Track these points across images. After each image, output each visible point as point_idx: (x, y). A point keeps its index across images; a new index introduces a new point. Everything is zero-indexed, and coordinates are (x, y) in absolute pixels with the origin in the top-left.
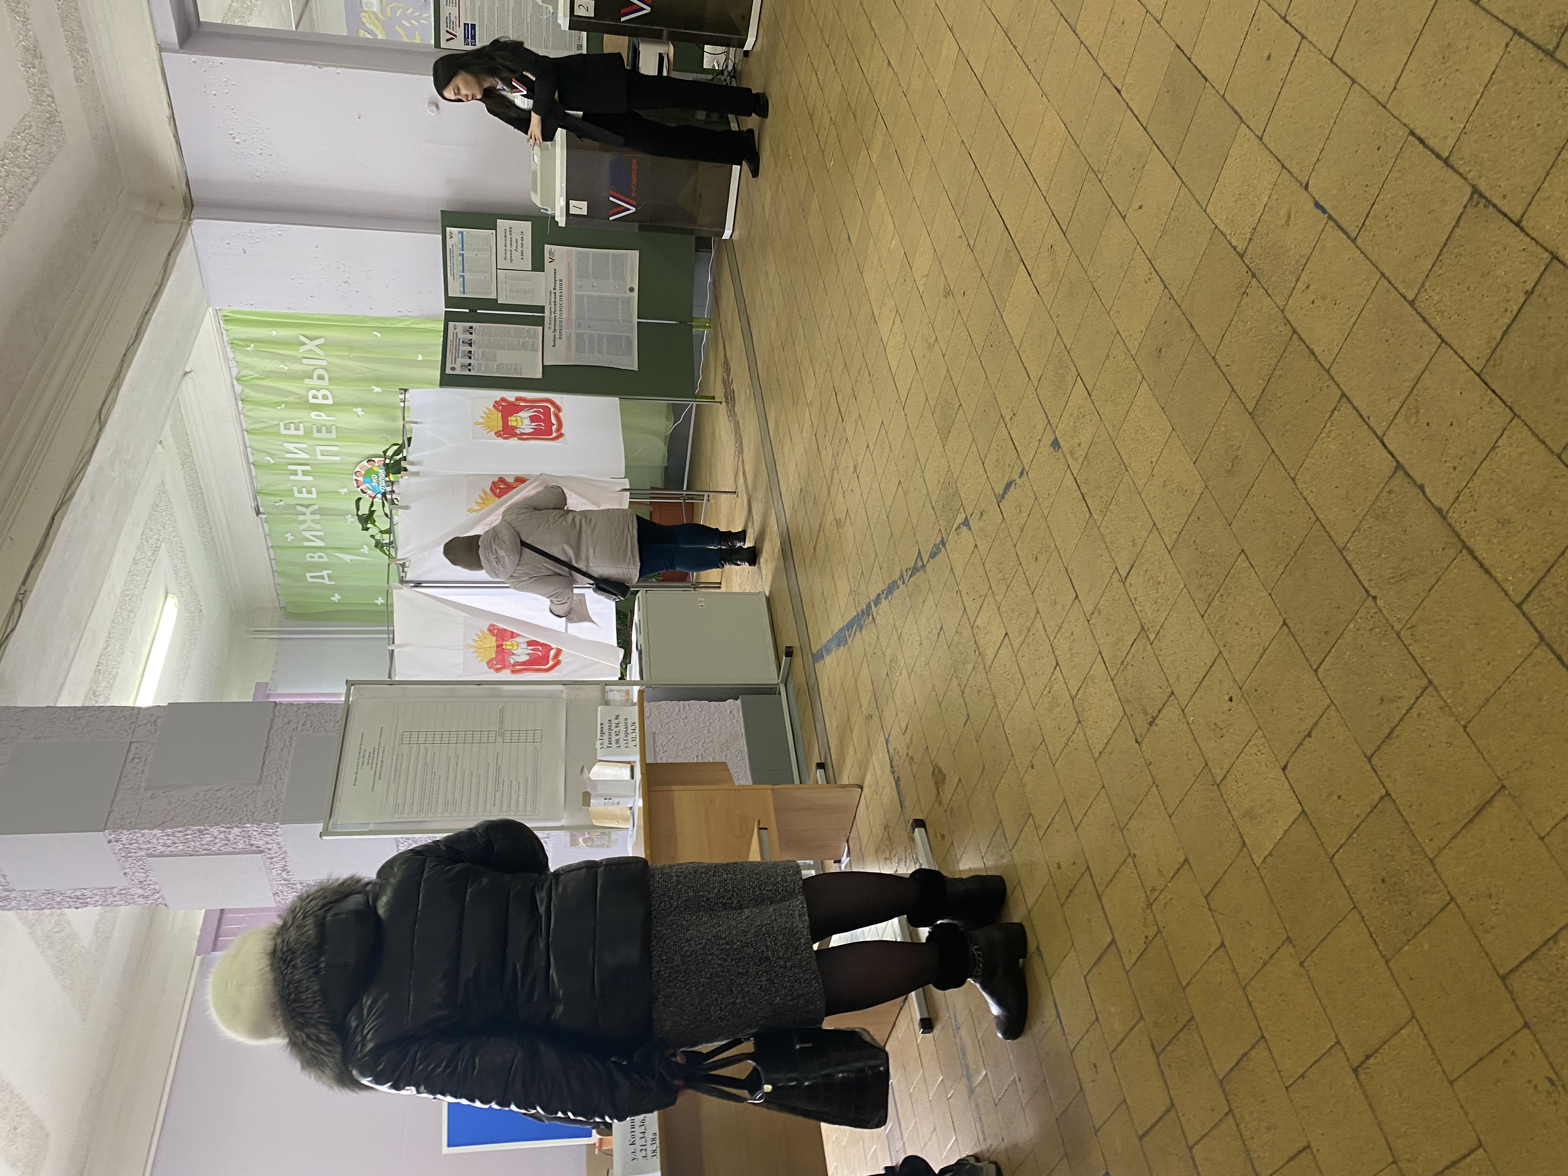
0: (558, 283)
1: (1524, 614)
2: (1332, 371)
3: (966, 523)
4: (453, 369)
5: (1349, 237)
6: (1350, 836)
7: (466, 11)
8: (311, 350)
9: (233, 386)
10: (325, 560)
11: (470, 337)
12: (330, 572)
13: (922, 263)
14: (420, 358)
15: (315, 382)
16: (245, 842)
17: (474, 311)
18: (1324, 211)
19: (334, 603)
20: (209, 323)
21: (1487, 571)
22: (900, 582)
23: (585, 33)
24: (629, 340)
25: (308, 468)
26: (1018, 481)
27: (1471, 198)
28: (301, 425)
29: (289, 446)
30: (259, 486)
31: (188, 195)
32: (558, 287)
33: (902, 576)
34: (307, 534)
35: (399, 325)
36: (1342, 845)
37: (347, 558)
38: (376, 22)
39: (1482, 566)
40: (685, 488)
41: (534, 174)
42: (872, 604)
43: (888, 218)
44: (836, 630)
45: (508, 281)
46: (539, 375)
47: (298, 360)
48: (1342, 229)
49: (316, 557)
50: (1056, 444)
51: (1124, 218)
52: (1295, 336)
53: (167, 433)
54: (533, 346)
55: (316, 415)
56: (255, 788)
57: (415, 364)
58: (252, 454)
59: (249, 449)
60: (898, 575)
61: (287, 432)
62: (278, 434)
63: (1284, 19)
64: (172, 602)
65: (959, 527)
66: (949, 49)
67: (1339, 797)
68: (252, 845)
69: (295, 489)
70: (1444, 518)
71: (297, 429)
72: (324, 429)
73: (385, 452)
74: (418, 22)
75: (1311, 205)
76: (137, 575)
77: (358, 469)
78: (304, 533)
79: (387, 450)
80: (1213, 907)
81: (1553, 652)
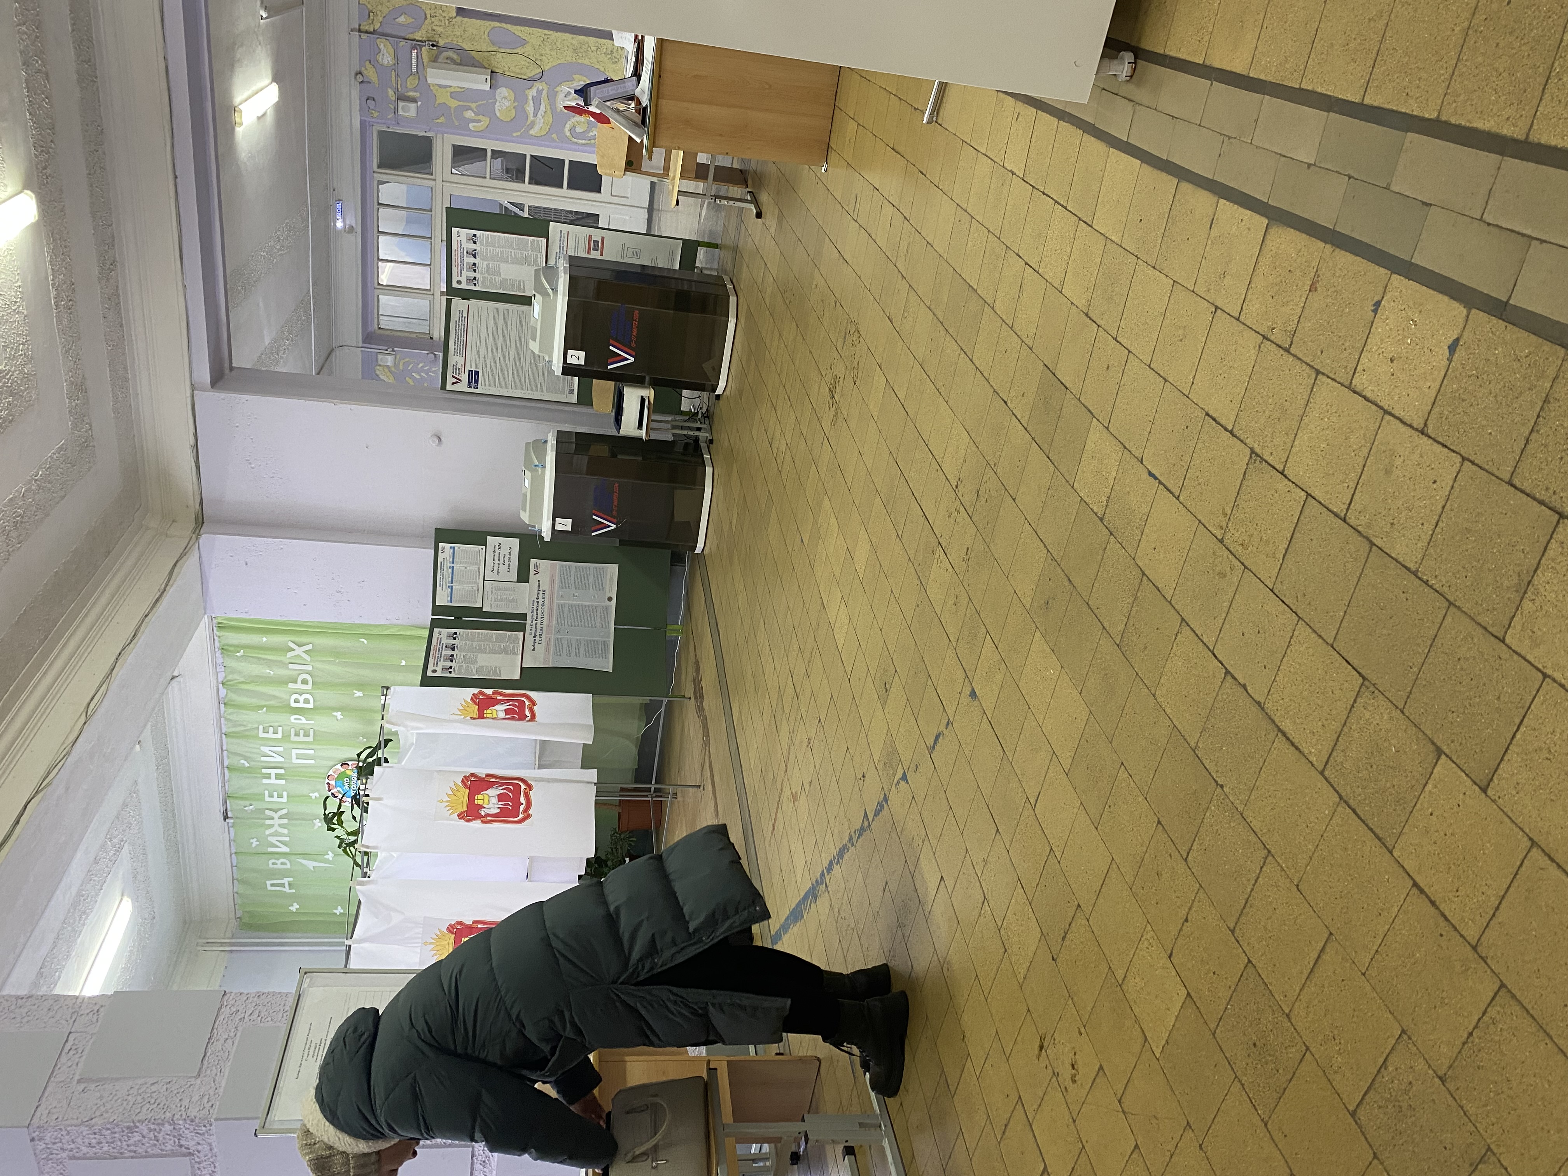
0: (541, 593)
1: (1326, 779)
2: (1173, 602)
3: (904, 778)
4: (434, 671)
5: (1174, 496)
6: (1226, 1008)
7: (471, 360)
8: (298, 656)
9: (218, 690)
10: (288, 866)
11: (453, 642)
12: (291, 879)
13: (862, 553)
14: (404, 663)
15: (299, 686)
16: (175, 1142)
17: (458, 618)
18: (1156, 478)
19: (292, 913)
20: (203, 630)
21: (1297, 748)
22: (849, 845)
23: (576, 379)
24: (605, 644)
25: (282, 771)
26: (945, 732)
27: (1251, 457)
28: (280, 729)
29: (266, 750)
30: (229, 789)
31: (200, 516)
32: (541, 597)
33: (851, 839)
34: (273, 840)
35: (386, 633)
36: (1220, 1019)
37: (310, 864)
38: (389, 374)
39: (1293, 744)
40: (653, 782)
41: (525, 495)
42: (825, 872)
43: (833, 520)
44: (793, 906)
45: (494, 592)
46: (517, 677)
47: (284, 665)
48: (1169, 490)
49: (279, 864)
50: (973, 694)
51: (1014, 500)
52: (1145, 578)
53: (147, 734)
54: (513, 650)
55: (296, 719)
56: (193, 1081)
57: (399, 668)
58: (228, 758)
59: (225, 753)
60: (847, 838)
61: (266, 735)
62: (256, 737)
63: (1115, 339)
64: (127, 906)
65: (898, 782)
66: (880, 380)
67: (1214, 973)
68: (181, 1146)
69: (267, 793)
70: (1263, 709)
71: (275, 732)
72: (302, 732)
73: (359, 755)
74: (427, 374)
75: (1146, 475)
76: (96, 876)
77: (331, 773)
78: (269, 838)
79: (361, 753)
80: (1126, 1109)
81: (1349, 807)
